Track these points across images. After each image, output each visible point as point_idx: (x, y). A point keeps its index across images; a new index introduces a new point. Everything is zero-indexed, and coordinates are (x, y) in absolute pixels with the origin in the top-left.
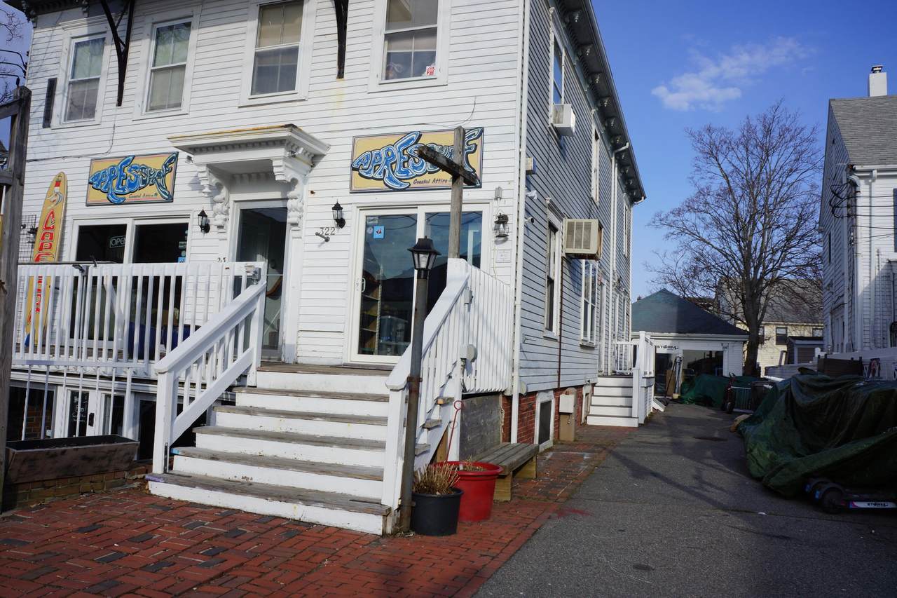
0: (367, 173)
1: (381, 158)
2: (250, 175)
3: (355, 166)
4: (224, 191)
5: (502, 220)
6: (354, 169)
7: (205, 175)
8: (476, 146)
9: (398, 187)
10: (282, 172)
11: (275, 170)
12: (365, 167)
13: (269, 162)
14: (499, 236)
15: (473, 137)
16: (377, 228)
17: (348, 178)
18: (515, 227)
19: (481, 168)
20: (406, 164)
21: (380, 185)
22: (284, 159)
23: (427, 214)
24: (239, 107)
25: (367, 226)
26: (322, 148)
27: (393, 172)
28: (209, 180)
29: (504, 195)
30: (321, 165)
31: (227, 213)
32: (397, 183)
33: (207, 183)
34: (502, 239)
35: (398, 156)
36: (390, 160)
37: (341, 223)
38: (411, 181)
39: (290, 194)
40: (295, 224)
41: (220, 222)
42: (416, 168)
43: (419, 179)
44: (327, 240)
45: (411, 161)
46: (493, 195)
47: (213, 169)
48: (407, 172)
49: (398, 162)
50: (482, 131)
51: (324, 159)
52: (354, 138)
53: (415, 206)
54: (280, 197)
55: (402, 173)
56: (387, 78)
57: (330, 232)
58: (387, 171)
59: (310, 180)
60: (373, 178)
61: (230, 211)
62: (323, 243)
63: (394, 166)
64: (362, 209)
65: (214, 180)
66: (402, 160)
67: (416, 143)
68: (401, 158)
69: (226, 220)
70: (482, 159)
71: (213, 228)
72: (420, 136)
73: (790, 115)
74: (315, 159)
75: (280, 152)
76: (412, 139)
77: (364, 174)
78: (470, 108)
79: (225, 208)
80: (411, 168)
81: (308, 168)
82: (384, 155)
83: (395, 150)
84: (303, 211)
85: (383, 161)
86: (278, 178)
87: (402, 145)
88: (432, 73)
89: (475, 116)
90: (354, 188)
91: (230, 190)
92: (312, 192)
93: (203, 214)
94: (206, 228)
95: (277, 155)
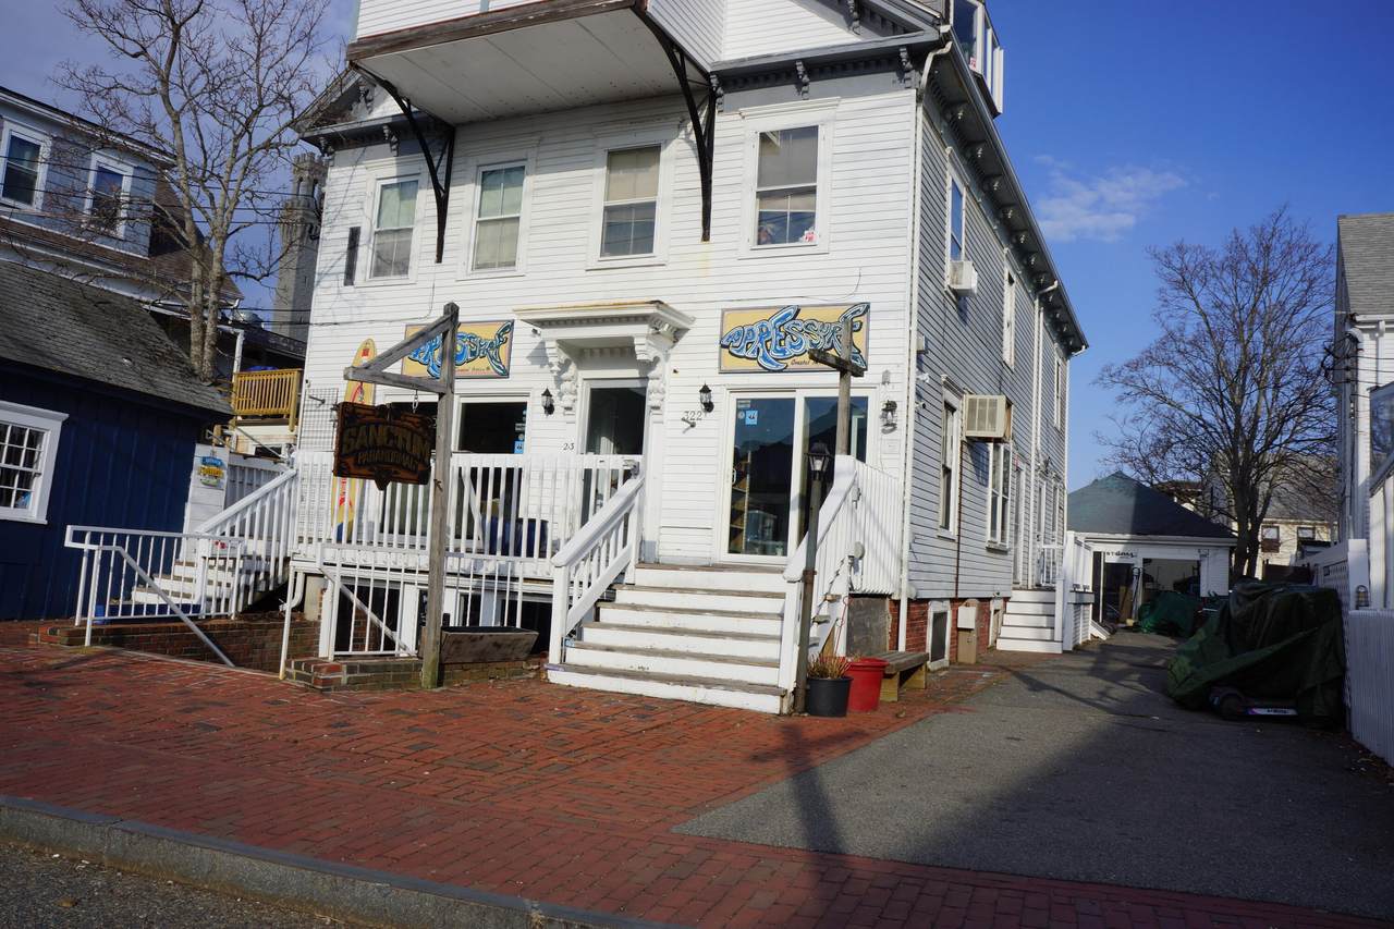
0: (738, 351)
1: (754, 335)
2: (602, 350)
3: (725, 343)
4: (572, 367)
5: (891, 407)
6: (723, 346)
7: (554, 351)
8: (861, 324)
9: (774, 368)
10: (644, 351)
11: (637, 348)
12: (735, 344)
13: (631, 339)
14: (887, 425)
15: (858, 314)
16: (749, 413)
17: (717, 354)
18: (904, 416)
19: (867, 348)
20: (783, 342)
21: (753, 365)
22: (647, 337)
23: (806, 399)
24: (588, 271)
25: (738, 410)
26: (685, 321)
27: (768, 351)
28: (556, 356)
29: (892, 379)
30: (684, 340)
31: (575, 393)
32: (773, 364)
33: (556, 360)
34: (890, 428)
35: (773, 332)
37: (709, 407)
38: (789, 362)
39: (651, 374)
40: (657, 408)
41: (568, 404)
42: (794, 347)
43: (798, 359)
44: (693, 426)
45: (788, 339)
46: (879, 379)
47: (564, 345)
48: (784, 351)
49: (774, 340)
50: (868, 307)
51: (687, 334)
52: (724, 311)
53: (793, 390)
54: (638, 376)
55: (778, 352)
56: (759, 243)
57: (696, 417)
58: (761, 350)
59: (672, 357)
60: (744, 357)
61: (579, 391)
62: (687, 429)
63: (768, 344)
64: (733, 391)
65: (564, 357)
66: (778, 338)
67: (794, 319)
68: (777, 335)
69: (574, 401)
70: (868, 339)
71: (558, 409)
72: (798, 311)
73: (1295, 230)
74: (677, 334)
75: (644, 329)
76: (789, 314)
77: (735, 352)
78: (855, 280)
79: (574, 387)
80: (788, 346)
81: (671, 344)
82: (756, 330)
83: (770, 325)
84: (664, 392)
85: (757, 338)
86: (640, 357)
87: (778, 321)
88: (811, 239)
89: (861, 289)
90: (723, 368)
91: (580, 366)
92: (675, 371)
93: (547, 394)
94: (550, 409)
95: (638, 332)
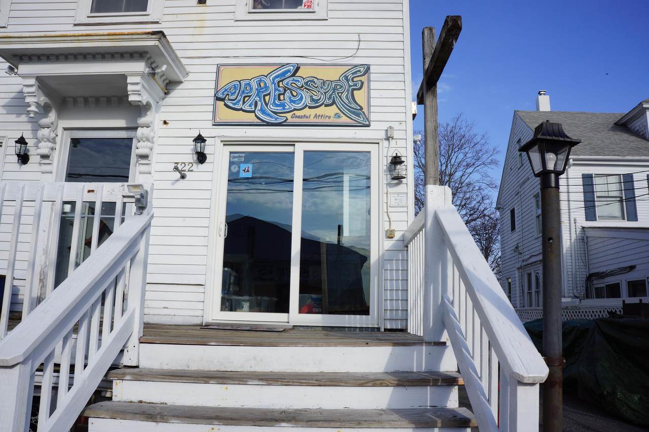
0: (234, 104)
1: (251, 89)
3: (220, 95)
4: (52, 116)
5: (396, 161)
6: (218, 99)
7: (33, 89)
8: (362, 83)
9: (273, 121)
10: (137, 91)
11: (130, 88)
12: (232, 97)
13: (123, 77)
14: (394, 179)
15: (359, 74)
16: (243, 166)
17: (211, 108)
18: (409, 169)
19: (369, 106)
20: (282, 97)
21: (251, 118)
22: (142, 75)
23: (305, 152)
24: (75, 25)
25: (231, 163)
26: (181, 72)
27: (267, 105)
29: (396, 135)
30: (177, 94)
31: (54, 141)
32: (271, 117)
33: (35, 100)
34: (396, 181)
35: (272, 87)
36: (262, 91)
37: (201, 158)
38: (289, 115)
39: (142, 121)
40: (145, 157)
41: (45, 151)
42: (294, 102)
43: (297, 113)
44: (183, 177)
45: (288, 94)
46: (382, 135)
47: (43, 83)
48: (283, 106)
49: (272, 94)
50: (368, 68)
51: (181, 86)
52: (219, 67)
53: (292, 143)
54: (125, 126)
55: (277, 106)
56: (254, 8)
57: (187, 168)
58: (259, 104)
59: (163, 109)
60: (241, 110)
61: (58, 139)
62: (177, 180)
63: (267, 98)
64: (226, 143)
65: (43, 99)
66: (277, 93)
67: (294, 75)
68: (275, 89)
69: (52, 149)
70: (369, 98)
71: (34, 159)
72: (298, 69)
74: (170, 85)
75: (140, 66)
76: (289, 71)
77: (231, 105)
78: (355, 45)
79: (53, 135)
80: (287, 101)
81: (162, 94)
82: (254, 85)
83: (268, 82)
84: (153, 143)
85: (254, 91)
86: (131, 98)
87: (277, 77)
88: (309, 7)
89: (360, 53)
90: (218, 120)
91: (60, 115)
92: (165, 123)
93: (21, 141)
94: (24, 158)
95: (134, 69)
